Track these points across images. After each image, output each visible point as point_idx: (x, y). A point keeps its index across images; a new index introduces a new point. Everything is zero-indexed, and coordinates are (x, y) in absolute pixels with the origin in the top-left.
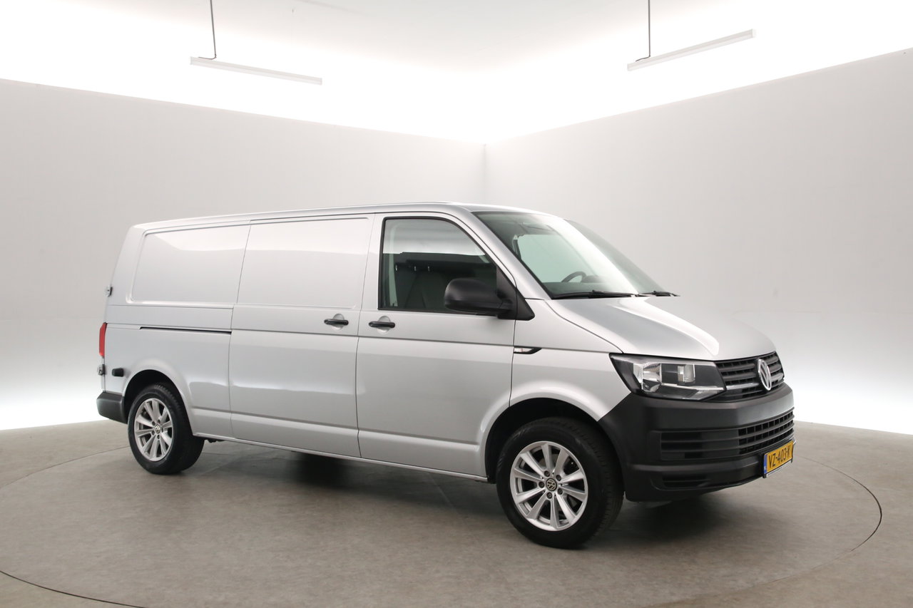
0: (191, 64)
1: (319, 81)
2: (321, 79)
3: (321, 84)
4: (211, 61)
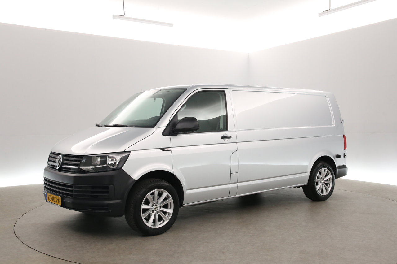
0: (113, 18)
1: (171, 25)
2: (172, 24)
3: (172, 26)
4: (122, 17)
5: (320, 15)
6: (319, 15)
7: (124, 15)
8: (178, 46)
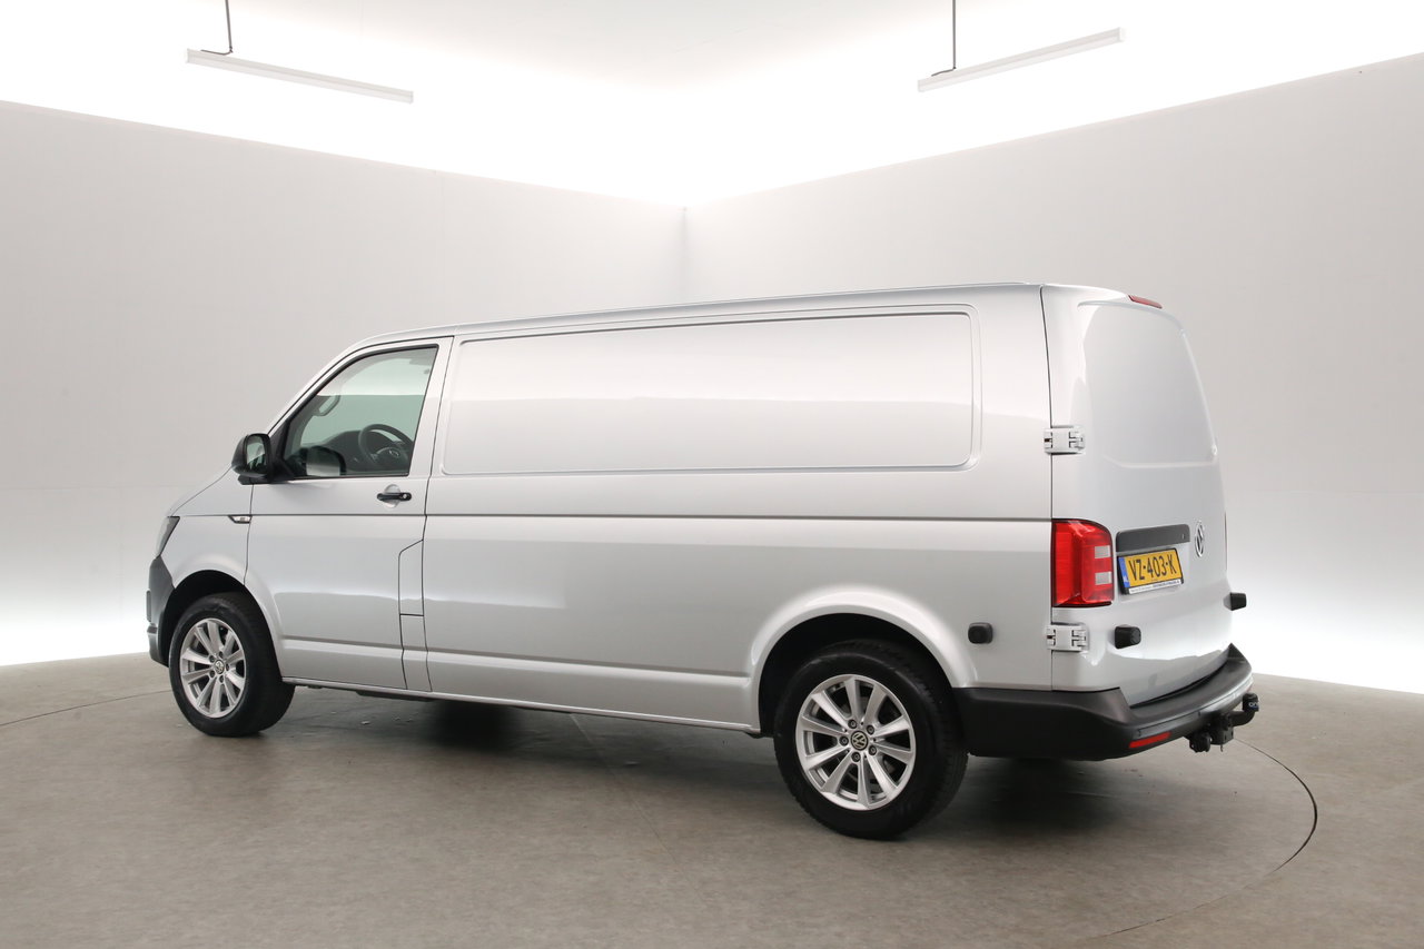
5: (922, 85)
6: (919, 86)
7: (228, 50)
8: (435, 172)
